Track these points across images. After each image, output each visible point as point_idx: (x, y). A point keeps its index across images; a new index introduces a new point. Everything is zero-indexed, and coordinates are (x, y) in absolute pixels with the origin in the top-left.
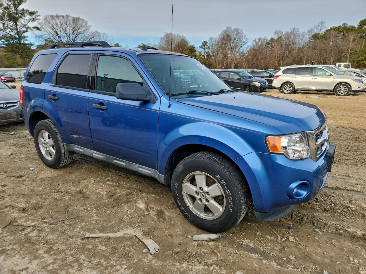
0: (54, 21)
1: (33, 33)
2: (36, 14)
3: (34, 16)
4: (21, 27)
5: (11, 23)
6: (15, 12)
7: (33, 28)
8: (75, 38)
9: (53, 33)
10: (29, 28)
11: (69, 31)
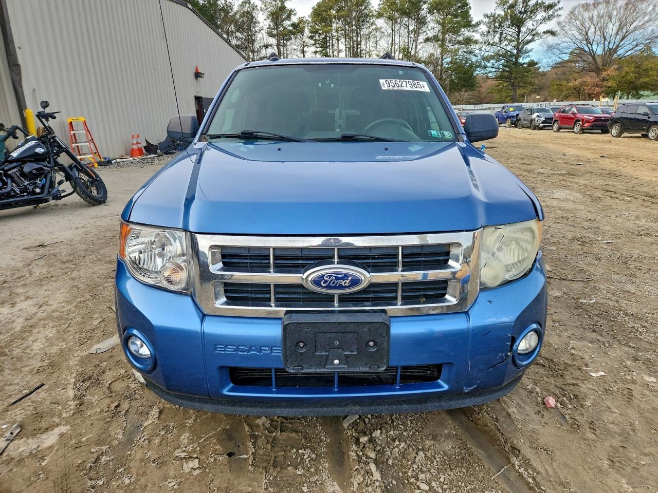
0: (586, 15)
1: (544, 43)
2: (556, 8)
3: (551, 13)
4: (526, 35)
5: (511, 30)
6: (523, 10)
7: (544, 32)
8: (621, 41)
9: (580, 37)
10: (537, 34)
11: (612, 29)
